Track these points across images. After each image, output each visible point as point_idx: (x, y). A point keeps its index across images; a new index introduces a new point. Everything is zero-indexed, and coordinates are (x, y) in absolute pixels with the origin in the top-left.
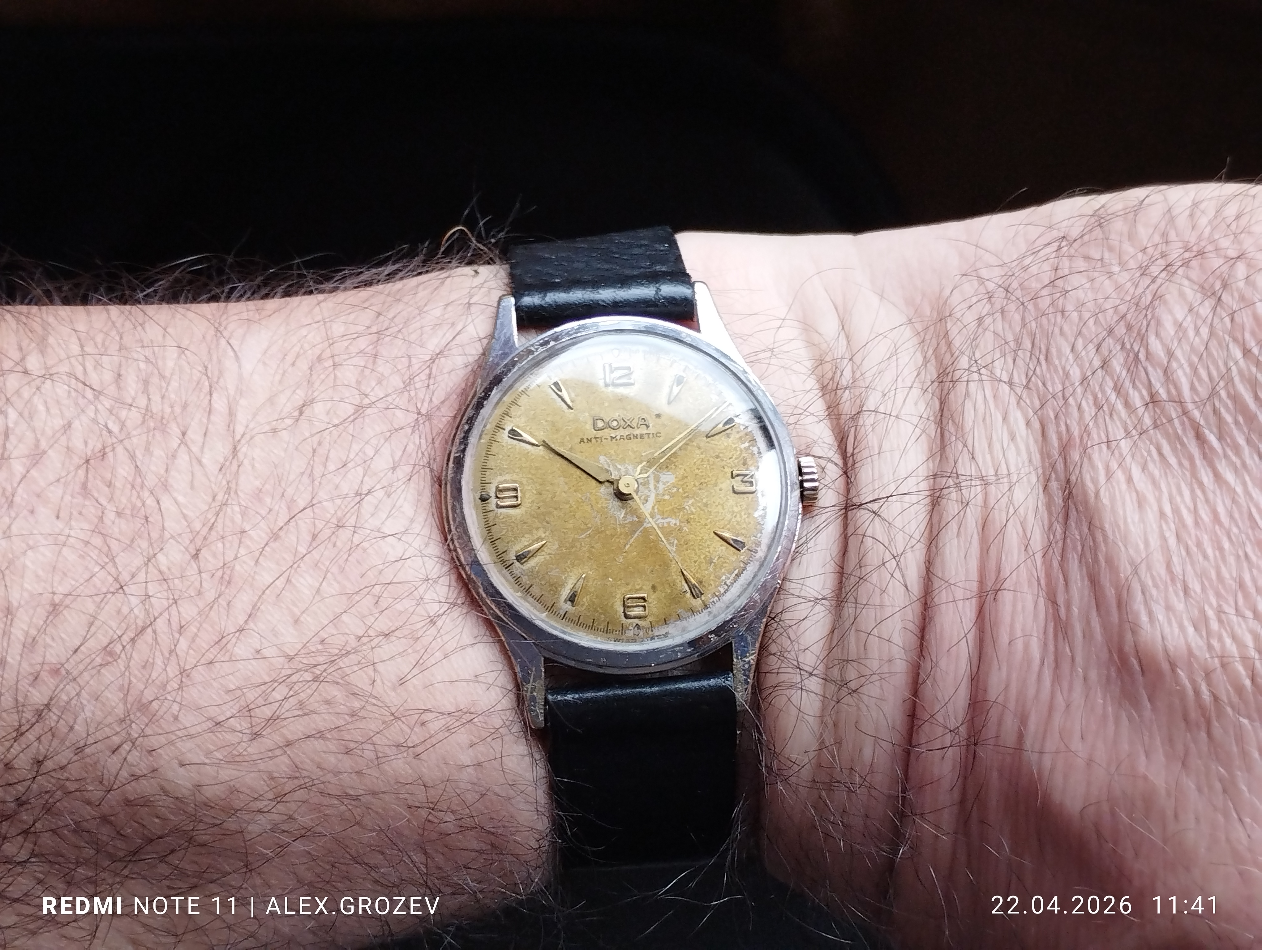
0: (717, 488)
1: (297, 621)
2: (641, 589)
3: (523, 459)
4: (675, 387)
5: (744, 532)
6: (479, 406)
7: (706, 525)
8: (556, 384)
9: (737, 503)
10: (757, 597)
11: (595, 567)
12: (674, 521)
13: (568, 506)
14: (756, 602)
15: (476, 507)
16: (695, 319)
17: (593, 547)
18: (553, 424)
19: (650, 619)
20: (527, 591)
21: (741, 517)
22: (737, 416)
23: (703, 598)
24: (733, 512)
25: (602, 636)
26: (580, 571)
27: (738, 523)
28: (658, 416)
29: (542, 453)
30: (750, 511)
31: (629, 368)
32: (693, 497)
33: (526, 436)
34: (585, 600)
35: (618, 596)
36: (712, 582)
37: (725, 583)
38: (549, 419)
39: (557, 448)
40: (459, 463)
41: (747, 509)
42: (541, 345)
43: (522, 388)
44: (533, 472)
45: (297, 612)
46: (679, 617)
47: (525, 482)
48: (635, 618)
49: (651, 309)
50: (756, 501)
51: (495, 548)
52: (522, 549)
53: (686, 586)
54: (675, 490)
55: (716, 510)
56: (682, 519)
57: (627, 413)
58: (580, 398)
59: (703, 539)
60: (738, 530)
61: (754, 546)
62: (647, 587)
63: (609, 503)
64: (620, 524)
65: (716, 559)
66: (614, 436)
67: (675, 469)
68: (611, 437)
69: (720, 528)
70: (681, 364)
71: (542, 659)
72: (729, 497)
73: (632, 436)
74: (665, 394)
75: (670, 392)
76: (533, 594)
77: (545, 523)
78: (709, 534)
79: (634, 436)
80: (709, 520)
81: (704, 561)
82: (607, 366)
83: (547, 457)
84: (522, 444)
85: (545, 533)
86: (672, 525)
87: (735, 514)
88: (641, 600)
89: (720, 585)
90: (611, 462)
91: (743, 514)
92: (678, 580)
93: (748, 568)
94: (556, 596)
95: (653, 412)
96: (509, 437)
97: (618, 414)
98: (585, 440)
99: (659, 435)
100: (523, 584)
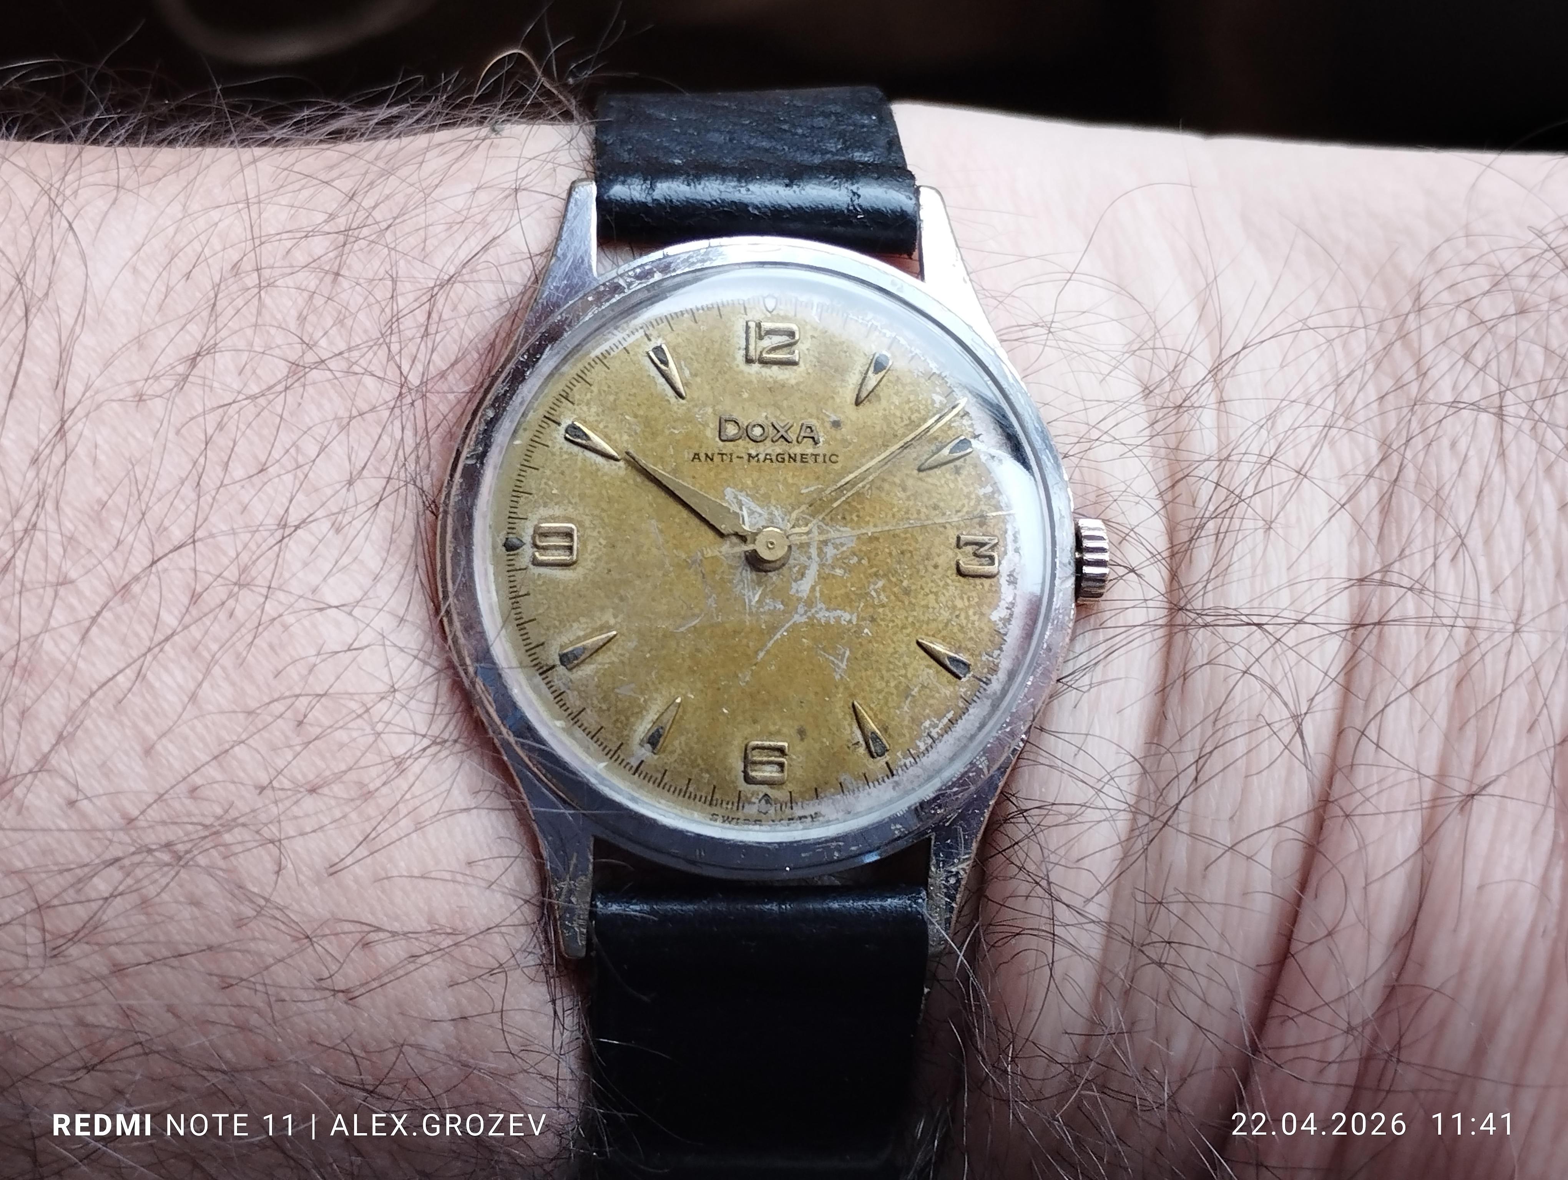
0: (930, 564)
1: (148, 751)
2: (778, 732)
3: (588, 481)
4: (870, 373)
5: (970, 645)
6: (518, 377)
7: (904, 627)
8: (658, 350)
9: (963, 592)
10: (982, 764)
11: (699, 685)
12: (847, 616)
14: (979, 771)
15: (496, 560)
16: (916, 254)
18: (647, 422)
19: (790, 787)
20: (575, 718)
21: (967, 617)
22: (976, 437)
23: (887, 757)
24: (954, 607)
25: (702, 811)
26: (673, 691)
27: (962, 628)
28: (836, 424)
29: (622, 473)
30: (985, 609)
31: (792, 334)
32: (885, 575)
33: (597, 440)
34: (676, 743)
35: (736, 743)
36: (906, 731)
37: (929, 735)
38: (641, 413)
39: (650, 467)
40: (472, 478)
41: (979, 604)
42: (638, 277)
43: (597, 352)
44: (604, 505)
45: (151, 733)
46: (842, 788)
47: (587, 523)
48: (763, 783)
49: (840, 229)
50: (996, 591)
51: (525, 637)
52: (572, 643)
53: (858, 733)
54: (855, 560)
55: (923, 603)
56: (863, 614)
57: (782, 413)
58: (698, 380)
59: (896, 652)
60: (960, 642)
61: (986, 670)
62: (789, 729)
63: (734, 574)
64: (751, 614)
65: (916, 690)
66: (754, 453)
67: (857, 523)
68: (750, 455)
69: (927, 635)
70: (885, 334)
71: (592, 839)
72: (949, 581)
73: (786, 457)
74: (852, 386)
75: (861, 384)
76: (586, 725)
77: (616, 601)
78: (908, 645)
79: (790, 457)
80: (910, 619)
81: (895, 692)
82: (752, 325)
83: (631, 482)
84: (588, 454)
85: (615, 616)
86: (843, 622)
87: (957, 613)
88: (777, 753)
89: (920, 737)
90: (744, 499)
91: (971, 612)
92: (846, 723)
93: (971, 711)
94: (625, 733)
95: (828, 417)
96: (566, 438)
97: (764, 414)
98: (703, 457)
99: (834, 458)
100: (568, 705)
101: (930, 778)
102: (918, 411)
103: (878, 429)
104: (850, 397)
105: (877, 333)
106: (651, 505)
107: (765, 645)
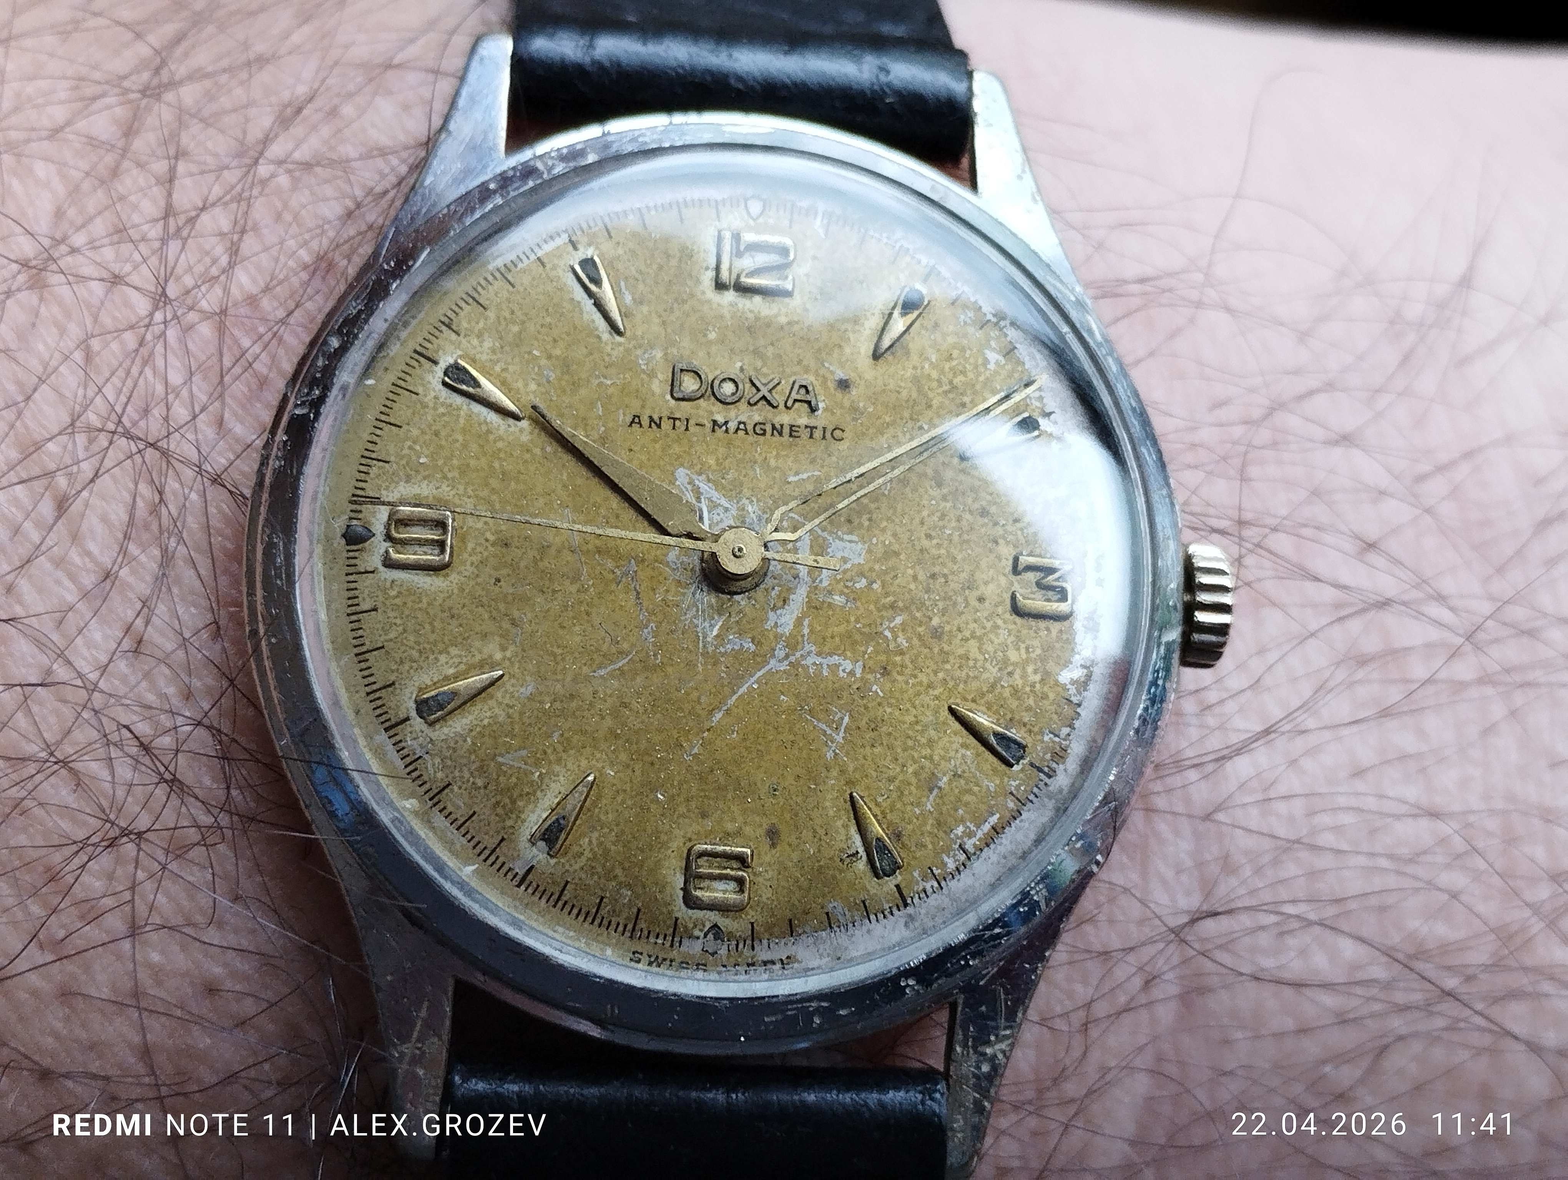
0: (972, 596)
2: (739, 833)
3: (474, 447)
4: (896, 313)
5: (1027, 717)
6: (378, 291)
7: (930, 686)
8: (588, 264)
9: (1019, 639)
10: (1039, 895)
11: (623, 757)
12: (848, 665)
14: (1034, 905)
15: (330, 559)
16: (965, 162)
17: (625, 705)
18: (566, 366)
19: (752, 915)
20: (434, 797)
21: (1024, 676)
22: (1048, 415)
23: (898, 878)
24: (1006, 661)
25: (617, 945)
26: (584, 763)
27: (1016, 692)
28: (844, 385)
29: (525, 438)
30: (1051, 666)
31: (784, 251)
32: (906, 608)
33: (489, 387)
34: (584, 841)
35: (674, 845)
36: (927, 840)
37: (962, 847)
38: (557, 352)
39: (568, 430)
40: (301, 435)
41: (1043, 659)
42: (564, 159)
43: (498, 263)
44: (494, 483)
46: (829, 922)
47: (468, 510)
48: (712, 907)
50: (1068, 642)
51: (367, 673)
52: (436, 685)
53: (857, 839)
54: (864, 582)
55: (961, 651)
56: (871, 663)
57: (765, 364)
58: (645, 309)
59: (917, 723)
60: (1012, 712)
61: (1048, 757)
62: (756, 829)
63: (684, 594)
64: (705, 654)
65: (945, 779)
66: (720, 419)
67: (869, 529)
68: (715, 422)
69: (966, 699)
70: (919, 262)
71: (451, 982)
72: (1000, 622)
73: (768, 428)
74: (867, 332)
75: (883, 329)
76: (450, 808)
77: (506, 625)
78: (936, 712)
79: (774, 427)
80: (941, 675)
81: (914, 781)
82: (727, 235)
83: (538, 451)
84: (477, 408)
85: (503, 649)
86: (842, 674)
87: (1010, 669)
88: (735, 864)
89: (947, 850)
90: (704, 487)
91: (1030, 669)
92: (839, 823)
93: (1025, 815)
94: (509, 823)
95: (832, 373)
96: (445, 384)
97: (739, 364)
98: (645, 422)
99: (838, 433)
100: (425, 778)
101: (960, 913)
102: (963, 373)
103: (904, 394)
104: (866, 349)
105: (908, 259)
106: (565, 486)
107: (722, 702)
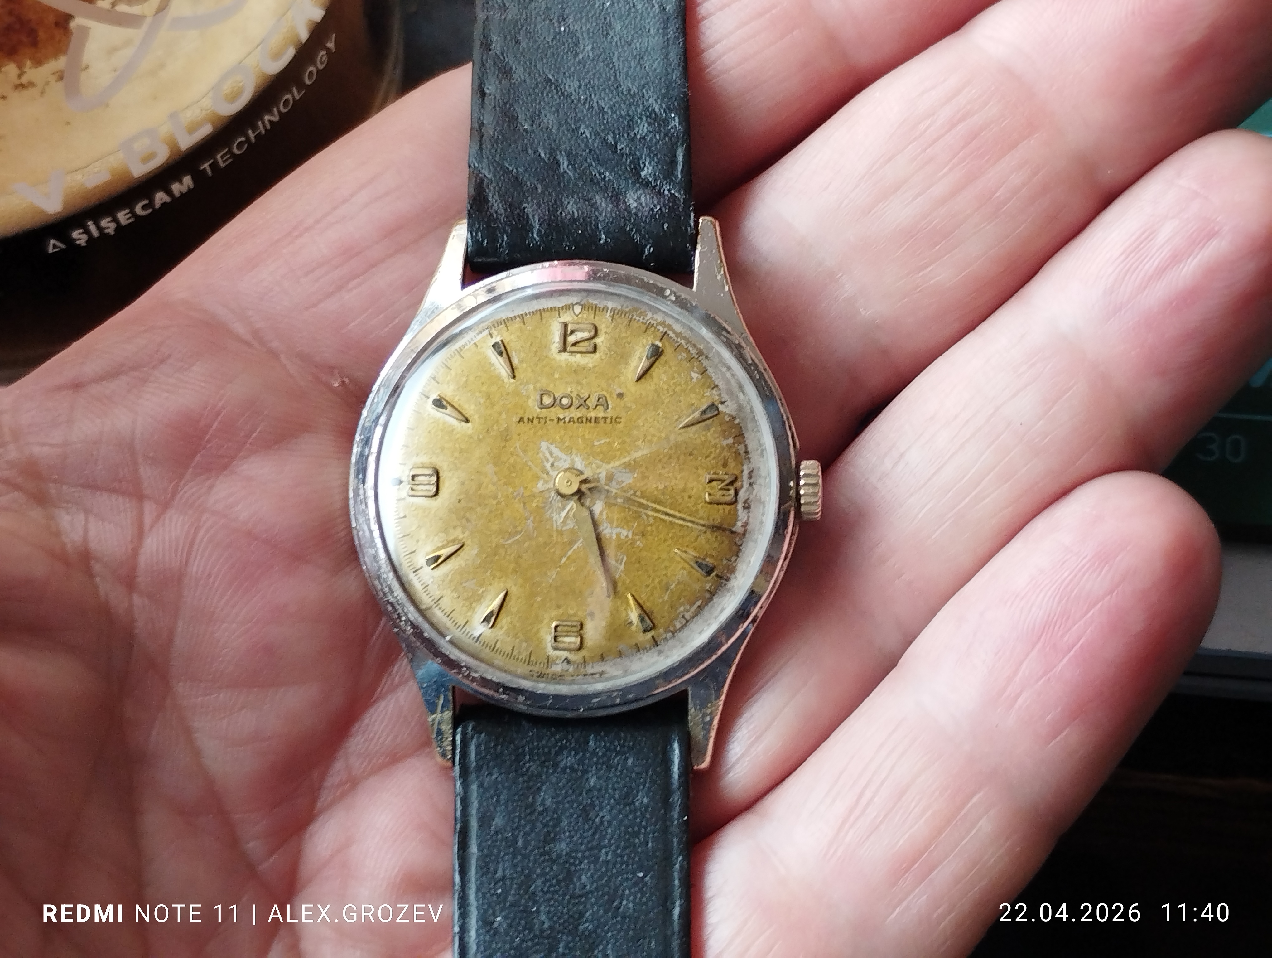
0: (686, 495)
2: (575, 614)
3: (447, 436)
7: (665, 540)
9: (709, 515)
11: (520, 581)
12: (624, 533)
13: (494, 502)
17: (521, 556)
18: (488, 396)
19: (583, 653)
22: (723, 403)
23: (655, 632)
25: (523, 668)
26: (502, 585)
27: (708, 541)
28: (621, 395)
29: (470, 432)
35: (545, 621)
36: (666, 614)
37: (683, 617)
38: (484, 389)
44: (457, 455)
46: (620, 654)
48: (564, 649)
50: (734, 514)
51: (403, 546)
54: (631, 492)
55: (680, 523)
56: (636, 531)
57: (582, 388)
58: (524, 365)
59: (659, 558)
60: (706, 550)
62: (584, 612)
63: (546, 503)
64: (557, 531)
65: (674, 585)
66: (562, 417)
68: (559, 419)
69: (683, 546)
70: (659, 330)
71: (451, 687)
72: (699, 507)
73: (584, 420)
74: (633, 368)
76: (443, 608)
77: (464, 521)
78: (669, 553)
80: (670, 535)
81: (658, 586)
83: (476, 438)
85: (463, 533)
86: (622, 537)
88: (574, 630)
89: (676, 618)
90: (554, 450)
92: (623, 608)
94: (469, 614)
95: (616, 390)
96: (432, 408)
97: (569, 389)
98: (526, 420)
99: (618, 420)
100: (431, 594)
102: (680, 385)
103: (650, 398)
104: (631, 377)
105: (653, 329)
106: (489, 454)
107: (566, 553)
